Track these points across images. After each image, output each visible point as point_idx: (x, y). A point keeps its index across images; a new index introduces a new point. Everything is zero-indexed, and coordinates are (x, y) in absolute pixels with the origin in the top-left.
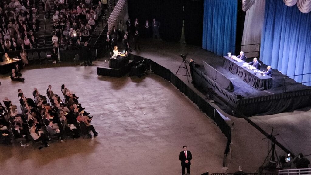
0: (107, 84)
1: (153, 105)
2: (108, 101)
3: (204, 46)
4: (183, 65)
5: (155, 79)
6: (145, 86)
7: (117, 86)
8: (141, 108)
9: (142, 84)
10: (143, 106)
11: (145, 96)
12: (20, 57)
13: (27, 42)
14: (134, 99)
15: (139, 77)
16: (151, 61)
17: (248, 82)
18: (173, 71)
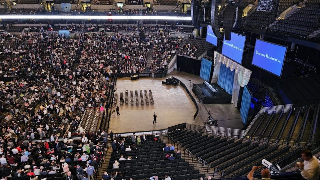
0: (164, 87)
1: (177, 96)
2: (163, 93)
3: (200, 76)
4: (190, 83)
5: (181, 87)
6: (177, 89)
7: (168, 89)
8: (173, 97)
9: (176, 88)
10: (174, 96)
11: (175, 93)
12: (138, 75)
13: (142, 70)
14: (171, 93)
15: (175, 86)
16: (180, 81)
17: (209, 92)
18: (186, 85)
